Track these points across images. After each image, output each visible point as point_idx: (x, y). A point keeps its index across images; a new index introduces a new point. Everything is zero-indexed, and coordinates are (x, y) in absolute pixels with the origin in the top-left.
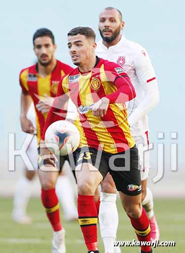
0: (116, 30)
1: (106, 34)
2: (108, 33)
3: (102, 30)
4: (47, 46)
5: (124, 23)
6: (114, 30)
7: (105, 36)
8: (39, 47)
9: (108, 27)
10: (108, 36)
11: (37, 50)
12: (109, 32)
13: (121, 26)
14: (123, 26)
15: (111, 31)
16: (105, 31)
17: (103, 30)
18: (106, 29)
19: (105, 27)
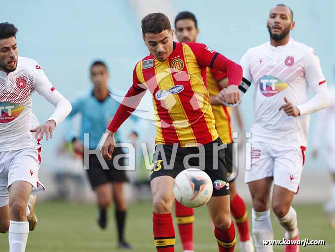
0: (286, 29)
1: (275, 31)
2: (276, 30)
3: (271, 26)
4: (189, 29)
5: (294, 23)
6: (283, 28)
7: (273, 33)
8: (181, 30)
9: (278, 23)
10: (277, 33)
11: (179, 33)
12: (278, 29)
13: (291, 25)
14: (293, 26)
15: (280, 28)
16: (275, 28)
17: (273, 26)
18: (275, 25)
19: (275, 23)
